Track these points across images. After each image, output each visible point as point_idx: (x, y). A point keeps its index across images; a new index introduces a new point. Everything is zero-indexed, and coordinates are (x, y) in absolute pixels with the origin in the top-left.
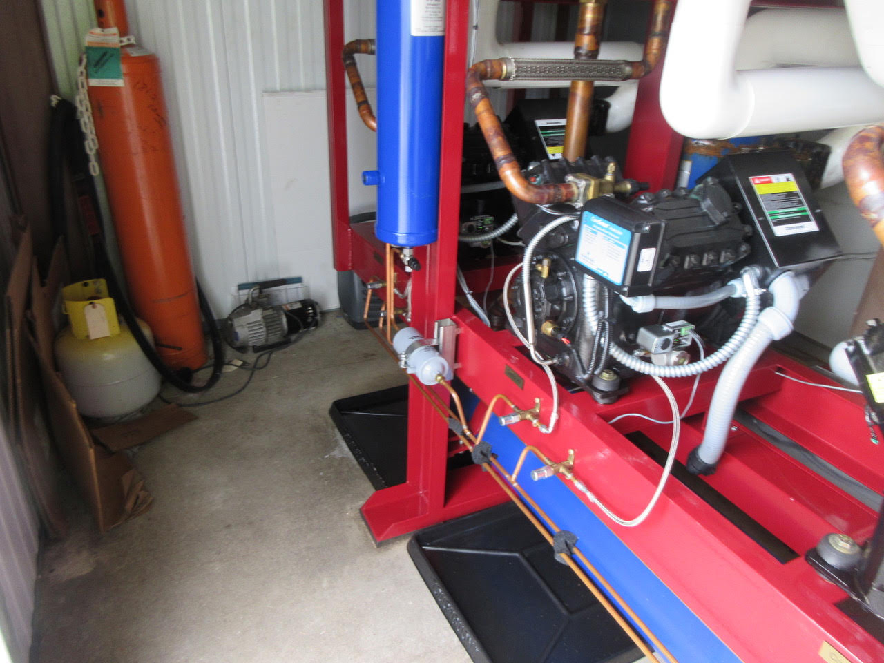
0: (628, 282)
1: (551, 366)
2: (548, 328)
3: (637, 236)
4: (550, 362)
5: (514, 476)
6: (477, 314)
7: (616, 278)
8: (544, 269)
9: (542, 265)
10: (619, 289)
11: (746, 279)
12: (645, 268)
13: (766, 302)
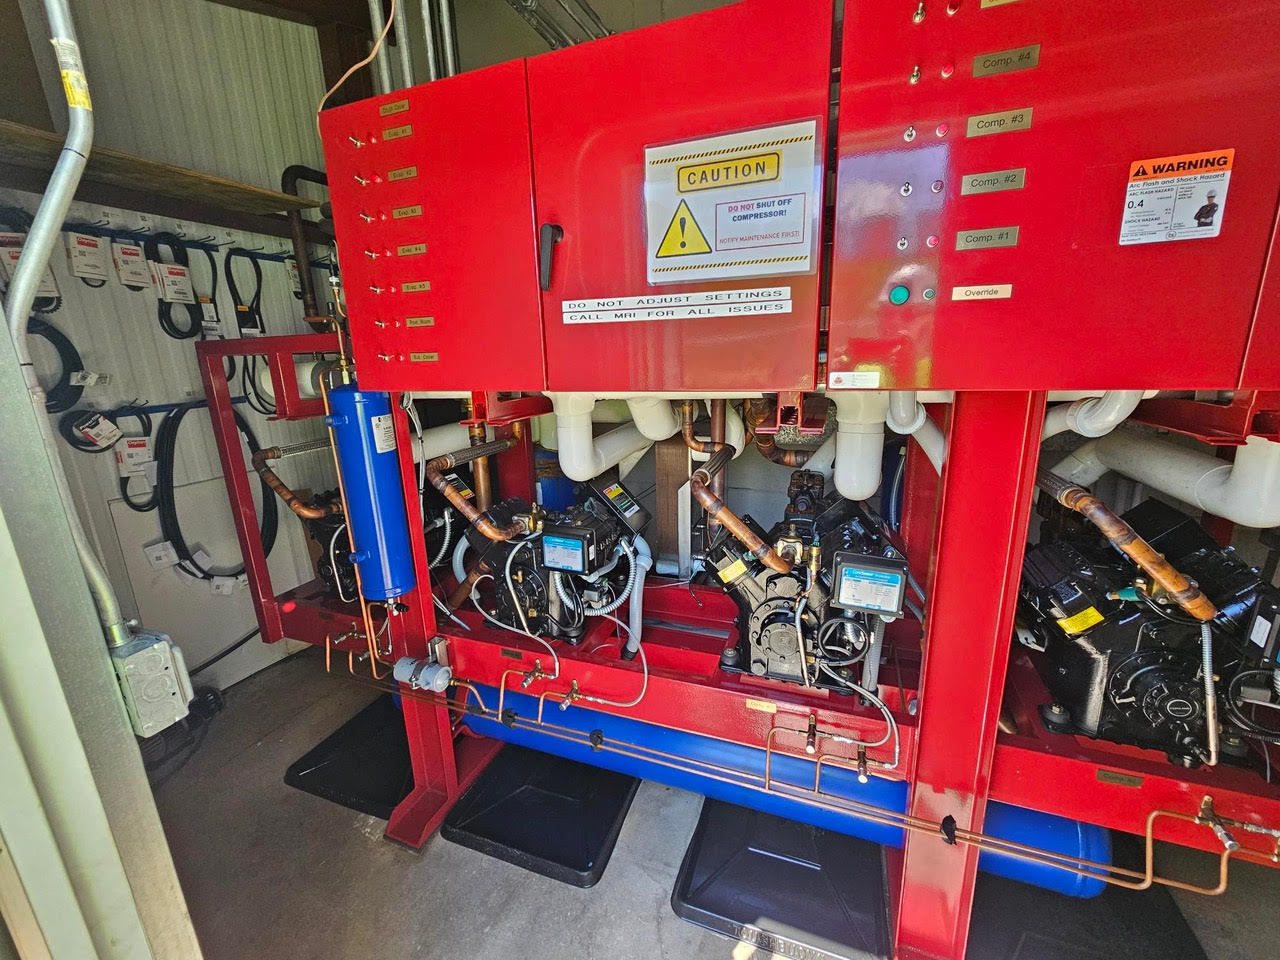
0: (587, 567)
1: (540, 636)
2: (533, 613)
3: (586, 542)
4: (538, 633)
5: (540, 719)
6: (459, 625)
7: (578, 567)
8: (520, 577)
9: (517, 575)
10: (583, 573)
11: (623, 543)
12: (592, 557)
13: (636, 553)
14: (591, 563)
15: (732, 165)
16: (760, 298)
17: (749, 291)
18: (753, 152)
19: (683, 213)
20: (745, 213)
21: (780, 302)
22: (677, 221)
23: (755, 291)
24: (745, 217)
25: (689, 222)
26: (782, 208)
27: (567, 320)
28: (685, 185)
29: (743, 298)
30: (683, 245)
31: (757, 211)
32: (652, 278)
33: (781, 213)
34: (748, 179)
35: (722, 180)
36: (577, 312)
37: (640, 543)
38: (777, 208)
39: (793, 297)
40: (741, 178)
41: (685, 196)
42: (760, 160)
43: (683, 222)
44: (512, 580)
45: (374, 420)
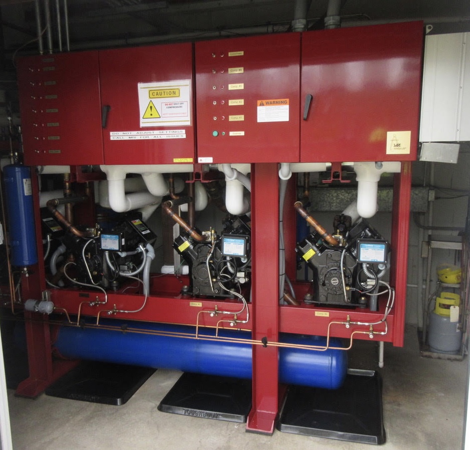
0: (121, 249)
1: (98, 285)
2: (96, 273)
3: (121, 236)
5: (97, 323)
7: (117, 248)
9: (88, 255)
10: (119, 251)
11: (140, 246)
12: (123, 244)
13: (147, 251)
14: (123, 246)
15: (166, 91)
16: (176, 133)
17: (173, 131)
18: (172, 88)
19: (151, 105)
20: (170, 106)
21: (182, 134)
22: (149, 107)
23: (174, 131)
24: (170, 107)
25: (153, 107)
26: (181, 105)
27: (112, 138)
28: (151, 96)
29: (171, 133)
30: (151, 115)
31: (173, 105)
32: (142, 125)
33: (181, 107)
34: (170, 96)
35: (163, 96)
36: (115, 136)
37: (149, 247)
38: (179, 105)
39: (186, 133)
40: (168, 96)
41: (152, 100)
42: (174, 90)
43: (151, 107)
44: (86, 257)
45: (24, 180)
